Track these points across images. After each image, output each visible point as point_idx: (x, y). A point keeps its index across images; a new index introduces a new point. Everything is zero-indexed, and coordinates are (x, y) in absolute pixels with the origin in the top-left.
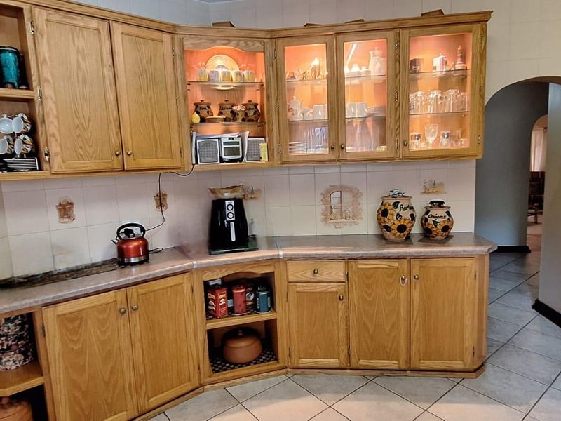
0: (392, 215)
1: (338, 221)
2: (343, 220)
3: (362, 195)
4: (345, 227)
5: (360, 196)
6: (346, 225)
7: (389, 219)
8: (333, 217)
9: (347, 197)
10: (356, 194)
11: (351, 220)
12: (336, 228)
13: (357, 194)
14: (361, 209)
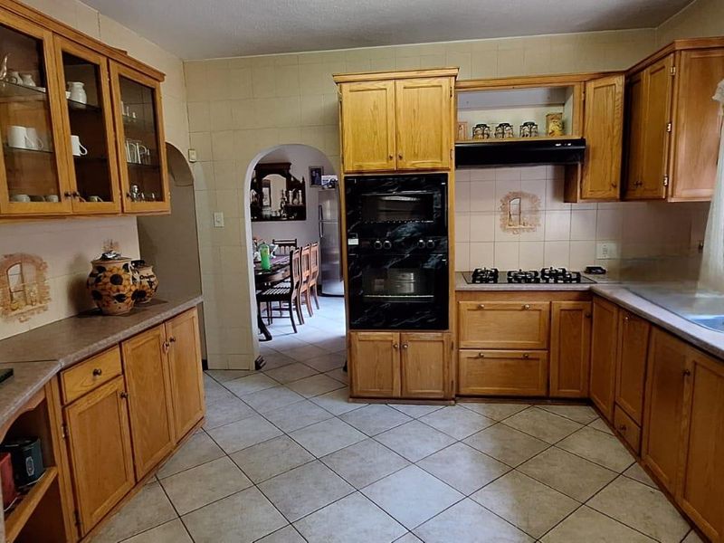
0: (128, 280)
1: (23, 310)
2: (30, 307)
3: (46, 267)
4: (32, 317)
5: (44, 269)
6: (33, 314)
7: (125, 286)
8: (14, 306)
9: (30, 271)
10: (40, 267)
11: (39, 305)
12: (22, 322)
13: (41, 265)
14: (48, 287)
